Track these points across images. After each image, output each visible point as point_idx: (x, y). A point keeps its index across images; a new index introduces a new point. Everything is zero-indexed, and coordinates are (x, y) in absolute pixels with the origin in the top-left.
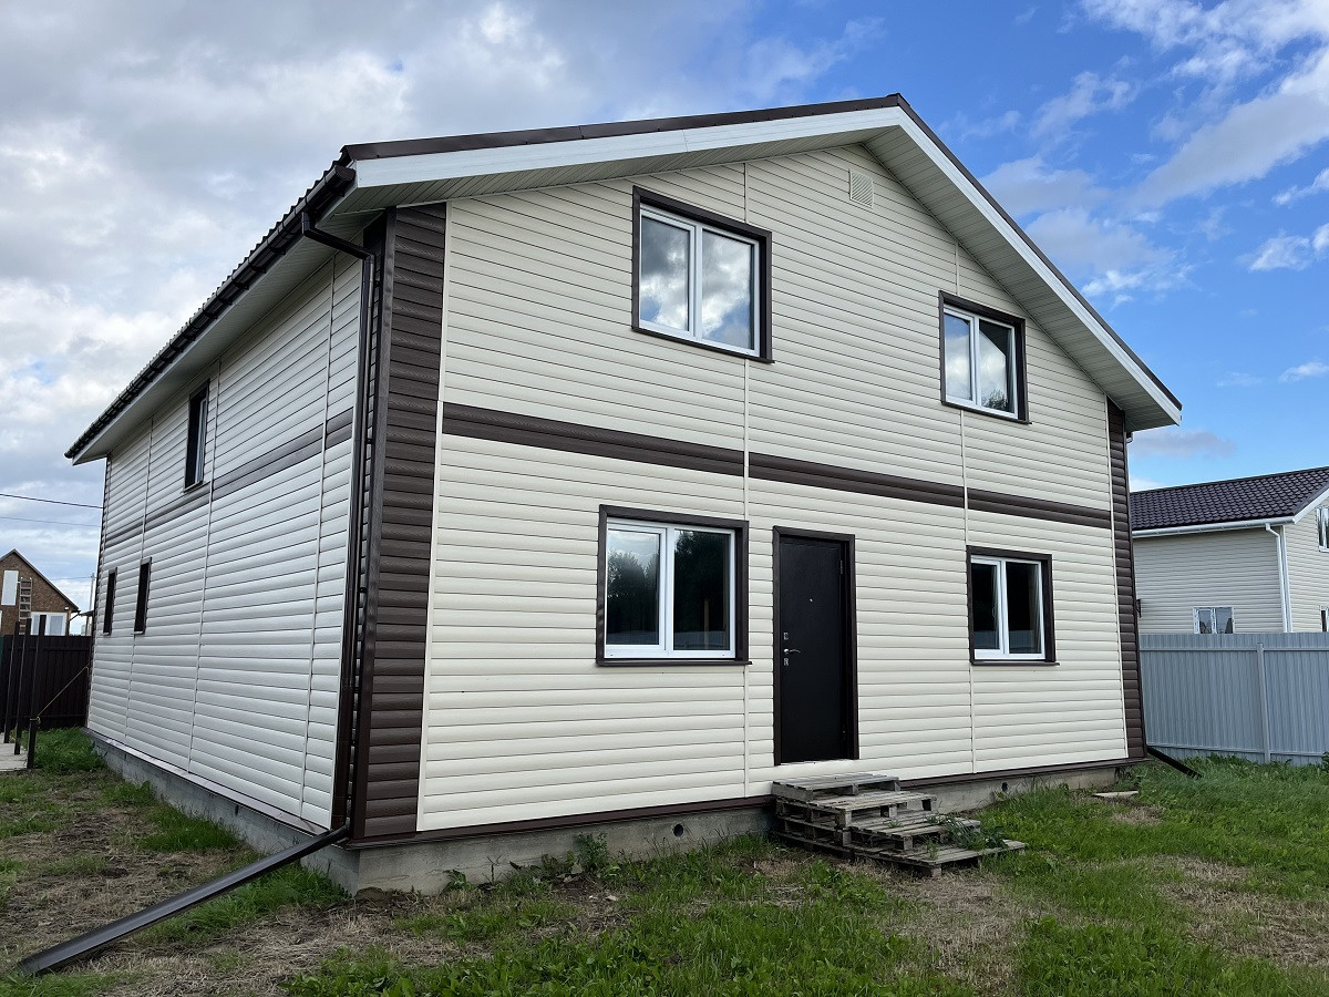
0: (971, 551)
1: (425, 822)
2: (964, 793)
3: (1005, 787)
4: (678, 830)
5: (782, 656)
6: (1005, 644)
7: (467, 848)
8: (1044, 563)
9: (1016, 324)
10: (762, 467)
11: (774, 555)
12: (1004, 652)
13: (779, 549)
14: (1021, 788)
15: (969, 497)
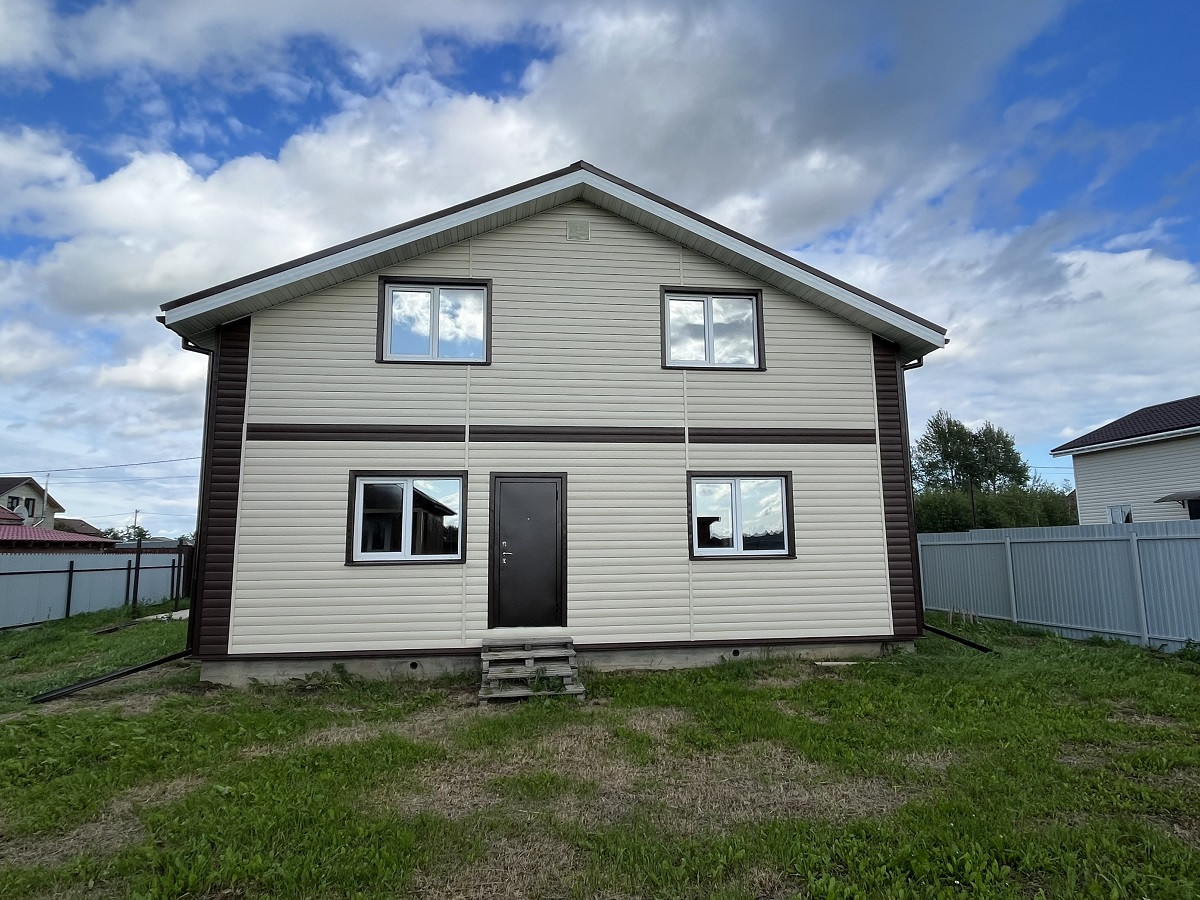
2: (688, 656)
3: (736, 653)
4: (414, 666)
5: (500, 557)
6: (739, 543)
7: (264, 664)
8: (786, 477)
9: (754, 294)
10: (482, 434)
11: (493, 491)
12: (738, 549)
13: (498, 485)
14: (755, 654)
15: (690, 435)
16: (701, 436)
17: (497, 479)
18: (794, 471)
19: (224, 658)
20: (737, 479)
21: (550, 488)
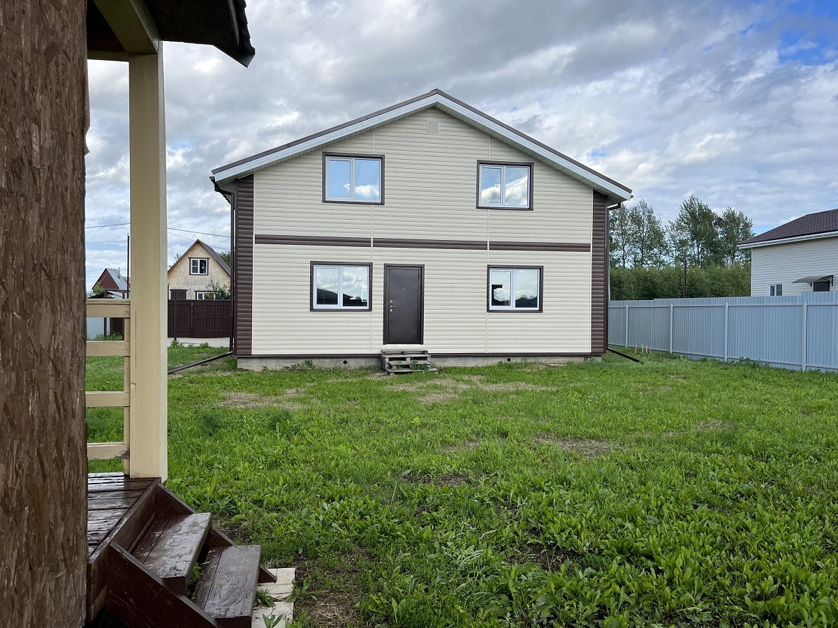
0: (491, 267)
1: (254, 352)
2: (484, 361)
3: (509, 360)
4: (345, 362)
5: (389, 308)
6: (513, 303)
7: (269, 361)
8: (540, 269)
9: (530, 165)
10: (380, 243)
11: (385, 274)
12: (512, 307)
13: (388, 272)
14: (519, 360)
15: (490, 245)
16: (496, 246)
17: (387, 267)
18: (545, 266)
19: (249, 357)
20: (514, 270)
21: (415, 273)
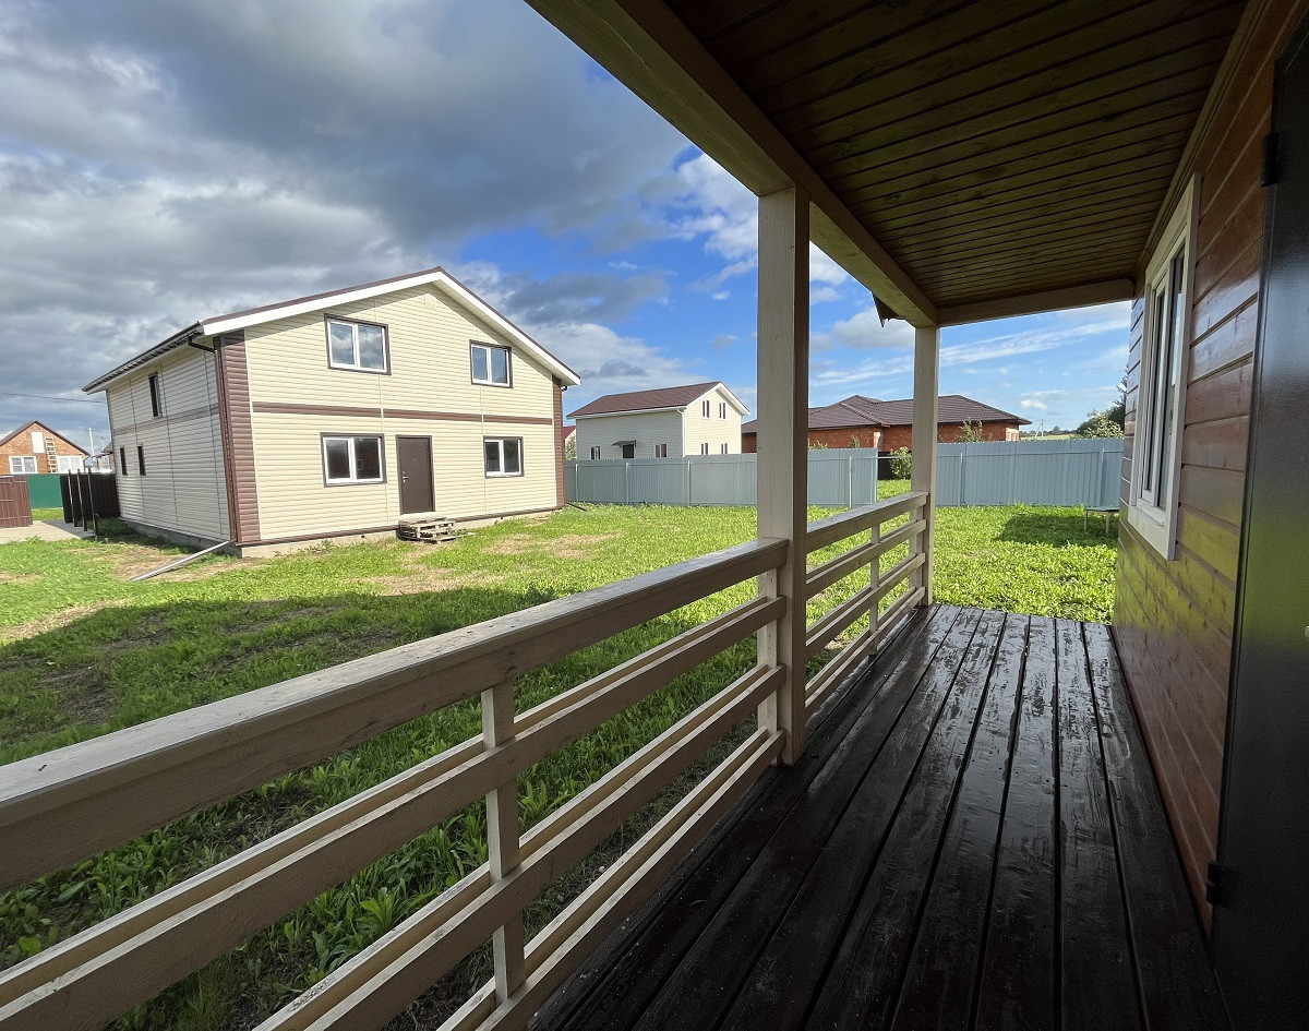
0: (485, 438)
1: (263, 537)
3: (502, 518)
5: (402, 479)
6: (503, 470)
8: (521, 440)
9: (509, 349)
10: (390, 413)
11: (397, 445)
12: (503, 473)
13: (400, 442)
14: (510, 518)
15: (484, 418)
16: (488, 419)
17: (400, 438)
18: (524, 437)
19: (259, 542)
21: (424, 444)
